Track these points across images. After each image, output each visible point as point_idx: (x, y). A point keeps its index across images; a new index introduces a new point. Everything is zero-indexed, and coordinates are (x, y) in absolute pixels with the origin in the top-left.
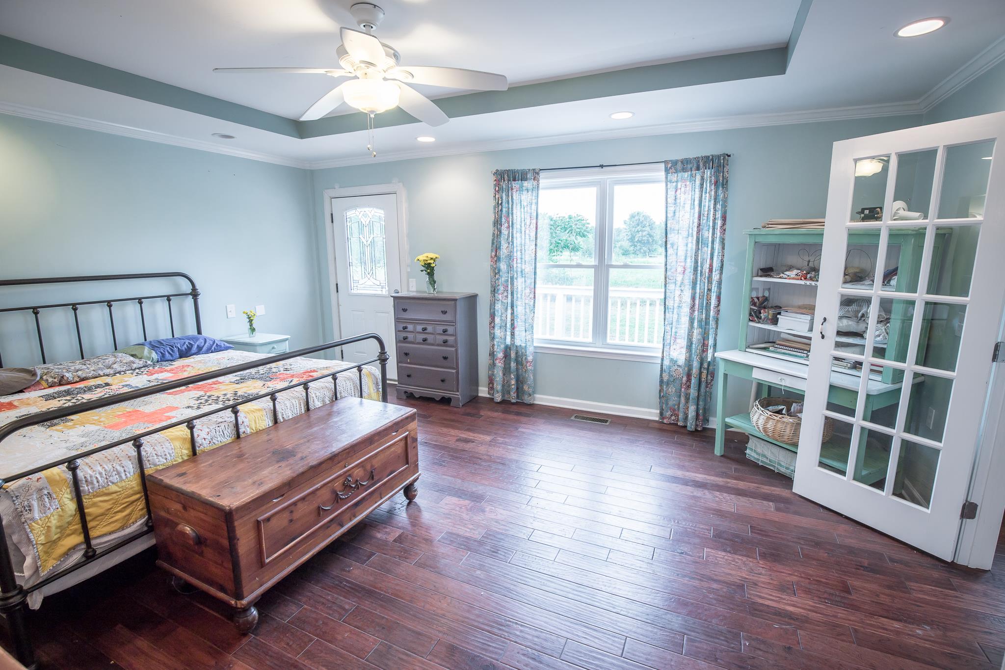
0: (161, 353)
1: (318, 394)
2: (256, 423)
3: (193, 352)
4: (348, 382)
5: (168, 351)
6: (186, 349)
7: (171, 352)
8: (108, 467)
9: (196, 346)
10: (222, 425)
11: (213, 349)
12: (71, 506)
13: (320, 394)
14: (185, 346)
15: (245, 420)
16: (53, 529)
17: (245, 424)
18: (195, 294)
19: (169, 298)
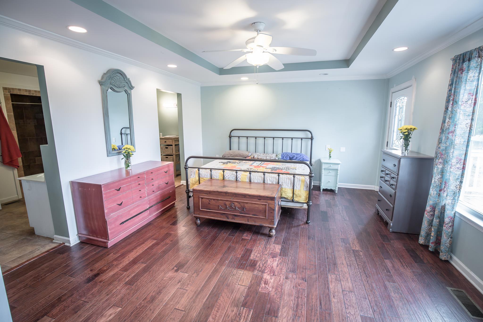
0: (283, 157)
1: (270, 179)
2: (243, 179)
3: (294, 159)
4: (288, 180)
5: (285, 156)
6: (292, 157)
7: (286, 157)
8: (205, 173)
9: (296, 157)
10: (233, 175)
11: (301, 159)
12: (197, 178)
13: (271, 179)
14: (292, 156)
15: (240, 176)
16: (193, 181)
17: (240, 178)
18: (312, 139)
19: (302, 139)
